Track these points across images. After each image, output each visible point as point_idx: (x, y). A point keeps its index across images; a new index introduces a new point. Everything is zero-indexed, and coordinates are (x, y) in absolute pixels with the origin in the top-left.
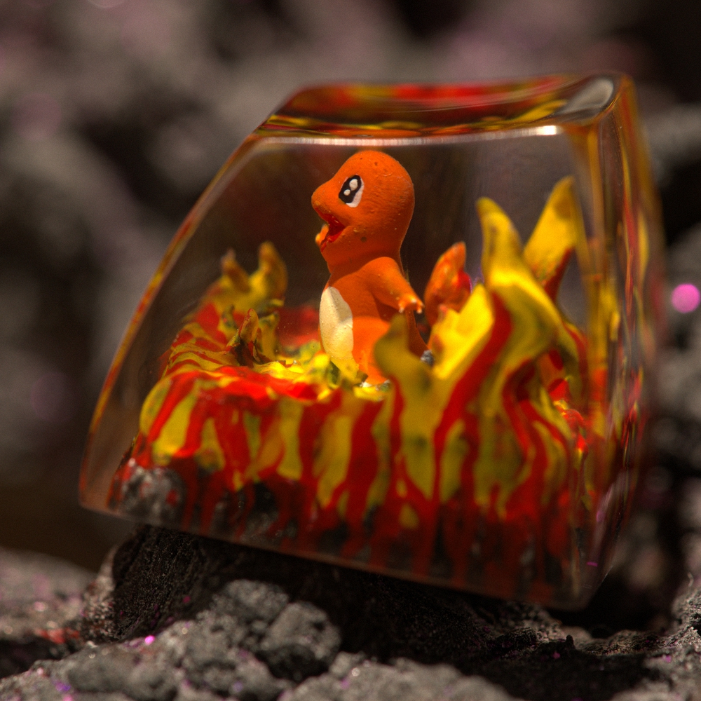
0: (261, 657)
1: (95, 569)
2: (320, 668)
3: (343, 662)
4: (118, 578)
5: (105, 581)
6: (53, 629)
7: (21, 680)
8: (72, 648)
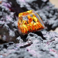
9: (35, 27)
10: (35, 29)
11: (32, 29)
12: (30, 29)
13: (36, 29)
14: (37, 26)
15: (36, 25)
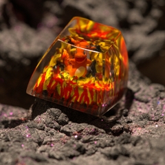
0: (57, 122)
1: (29, 109)
2: (67, 123)
3: (70, 122)
4: (33, 110)
5: (31, 111)
6: (23, 118)
7: (20, 126)
8: (26, 122)
9: (73, 93)
10: (70, 98)
11: (60, 92)
12: (56, 88)
13: (73, 101)
14: (81, 93)
15: (81, 89)
